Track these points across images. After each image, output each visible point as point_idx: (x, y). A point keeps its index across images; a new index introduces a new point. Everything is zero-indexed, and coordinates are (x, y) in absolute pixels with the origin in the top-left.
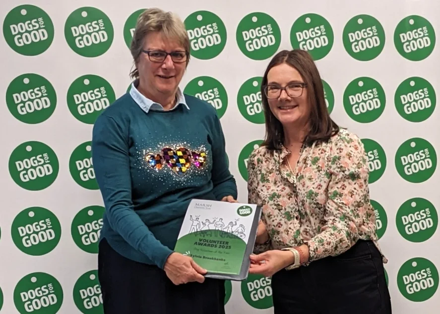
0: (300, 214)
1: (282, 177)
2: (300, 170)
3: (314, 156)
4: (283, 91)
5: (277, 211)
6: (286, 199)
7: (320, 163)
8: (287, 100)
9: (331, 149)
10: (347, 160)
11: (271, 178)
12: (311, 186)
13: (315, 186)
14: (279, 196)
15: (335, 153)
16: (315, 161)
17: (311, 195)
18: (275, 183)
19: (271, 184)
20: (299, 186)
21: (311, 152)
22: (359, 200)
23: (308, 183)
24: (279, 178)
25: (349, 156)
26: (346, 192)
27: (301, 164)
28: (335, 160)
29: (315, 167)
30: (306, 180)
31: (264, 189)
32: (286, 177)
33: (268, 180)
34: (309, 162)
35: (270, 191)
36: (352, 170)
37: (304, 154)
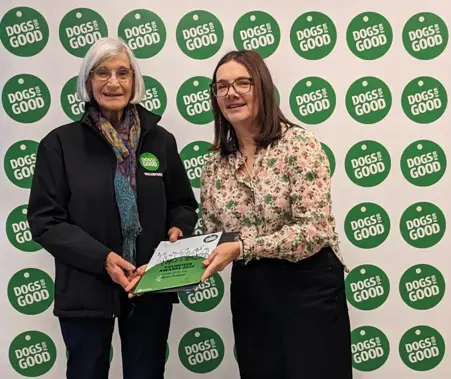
0: (257, 220)
1: (238, 183)
2: (257, 173)
3: (270, 158)
4: (231, 88)
5: (236, 220)
6: (244, 206)
7: (276, 165)
8: (235, 97)
9: (287, 149)
10: (303, 159)
11: (227, 184)
12: (269, 190)
13: (273, 189)
14: (236, 204)
15: (291, 153)
16: (272, 162)
17: (269, 199)
18: (231, 189)
19: (227, 191)
20: (257, 191)
21: (267, 154)
22: (320, 201)
23: (265, 187)
24: (235, 183)
25: (305, 155)
26: (305, 194)
27: (257, 168)
28: (292, 160)
29: (271, 169)
30: (262, 183)
31: (220, 196)
32: (242, 181)
33: (224, 187)
34: (264, 165)
35: (227, 197)
36: (309, 170)
37: (259, 157)
